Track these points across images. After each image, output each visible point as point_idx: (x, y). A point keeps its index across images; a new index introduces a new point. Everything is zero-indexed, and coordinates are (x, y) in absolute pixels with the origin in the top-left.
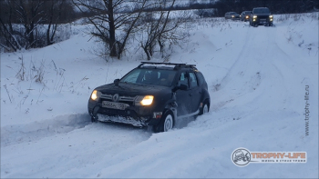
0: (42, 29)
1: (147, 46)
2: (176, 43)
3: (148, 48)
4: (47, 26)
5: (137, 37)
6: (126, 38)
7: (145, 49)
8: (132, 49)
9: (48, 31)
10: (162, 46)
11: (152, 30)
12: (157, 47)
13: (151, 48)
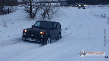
0: (6, 8)
1: (43, 15)
2: (53, 14)
3: (44, 15)
4: (8, 7)
5: (40, 12)
6: (36, 12)
7: (43, 16)
8: (38, 15)
9: (9, 8)
10: (48, 15)
11: (45, 9)
12: (47, 15)
13: (45, 15)
